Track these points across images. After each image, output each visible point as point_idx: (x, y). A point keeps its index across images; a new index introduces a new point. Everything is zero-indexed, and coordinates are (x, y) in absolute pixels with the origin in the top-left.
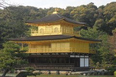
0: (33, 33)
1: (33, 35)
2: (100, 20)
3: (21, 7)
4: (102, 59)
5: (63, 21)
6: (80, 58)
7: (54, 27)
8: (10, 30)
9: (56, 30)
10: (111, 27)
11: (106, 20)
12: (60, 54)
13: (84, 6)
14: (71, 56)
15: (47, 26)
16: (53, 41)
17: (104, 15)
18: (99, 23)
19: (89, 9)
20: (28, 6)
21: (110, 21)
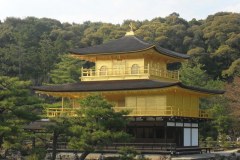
0: (85, 75)
1: (86, 79)
2: (198, 49)
3: (31, 21)
4: (215, 129)
5: (152, 51)
6: (183, 127)
7: (131, 63)
8: (15, 68)
9: (135, 69)
10: (219, 64)
11: (209, 50)
12: (145, 118)
13: (162, 20)
14: (169, 124)
15: (116, 61)
16: (130, 91)
17: (204, 39)
18: (196, 56)
19: (173, 27)
20: (45, 19)
21: (217, 51)
